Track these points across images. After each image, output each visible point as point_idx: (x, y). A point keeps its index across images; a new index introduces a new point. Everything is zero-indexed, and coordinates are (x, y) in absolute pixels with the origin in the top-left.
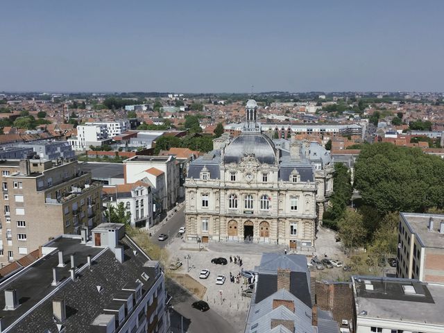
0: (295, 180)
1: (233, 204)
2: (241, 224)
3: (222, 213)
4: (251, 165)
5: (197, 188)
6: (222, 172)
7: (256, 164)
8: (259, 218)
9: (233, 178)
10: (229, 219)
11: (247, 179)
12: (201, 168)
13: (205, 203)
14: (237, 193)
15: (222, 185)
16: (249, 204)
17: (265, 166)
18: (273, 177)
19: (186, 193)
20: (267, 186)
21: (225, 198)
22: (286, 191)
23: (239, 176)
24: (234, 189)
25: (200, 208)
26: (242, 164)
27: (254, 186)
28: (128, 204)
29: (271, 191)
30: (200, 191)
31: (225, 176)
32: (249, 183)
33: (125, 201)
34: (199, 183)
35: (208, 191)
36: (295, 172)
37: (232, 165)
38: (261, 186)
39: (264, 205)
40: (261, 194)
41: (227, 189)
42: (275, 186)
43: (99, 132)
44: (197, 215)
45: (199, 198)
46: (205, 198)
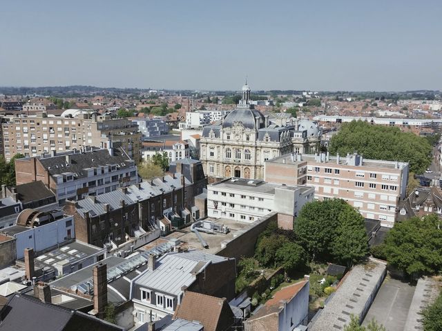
0: (267, 140)
1: (229, 155)
2: (232, 168)
3: (221, 160)
4: (239, 129)
5: (207, 143)
6: (221, 133)
7: (242, 128)
8: (243, 165)
9: (228, 138)
10: (225, 165)
11: (237, 138)
12: (209, 130)
13: (212, 154)
14: (231, 148)
15: (221, 142)
16: (238, 156)
17: (248, 130)
18: (253, 137)
19: (201, 147)
20: (249, 144)
21: (222, 151)
22: (261, 147)
23: (232, 136)
24: (228, 145)
25: (209, 157)
26: (233, 128)
27: (241, 143)
28: (170, 154)
29: (252, 147)
30: (208, 145)
31: (224, 136)
32: (238, 141)
33: (168, 151)
34: (208, 140)
35: (213, 145)
36: (267, 135)
37: (227, 128)
38: (245, 143)
39: (248, 157)
40: (245, 148)
41: (224, 145)
42: (254, 144)
43: (202, 118)
44: (207, 161)
45: (209, 151)
46: (212, 151)
